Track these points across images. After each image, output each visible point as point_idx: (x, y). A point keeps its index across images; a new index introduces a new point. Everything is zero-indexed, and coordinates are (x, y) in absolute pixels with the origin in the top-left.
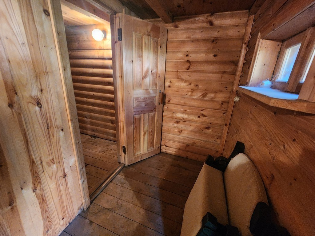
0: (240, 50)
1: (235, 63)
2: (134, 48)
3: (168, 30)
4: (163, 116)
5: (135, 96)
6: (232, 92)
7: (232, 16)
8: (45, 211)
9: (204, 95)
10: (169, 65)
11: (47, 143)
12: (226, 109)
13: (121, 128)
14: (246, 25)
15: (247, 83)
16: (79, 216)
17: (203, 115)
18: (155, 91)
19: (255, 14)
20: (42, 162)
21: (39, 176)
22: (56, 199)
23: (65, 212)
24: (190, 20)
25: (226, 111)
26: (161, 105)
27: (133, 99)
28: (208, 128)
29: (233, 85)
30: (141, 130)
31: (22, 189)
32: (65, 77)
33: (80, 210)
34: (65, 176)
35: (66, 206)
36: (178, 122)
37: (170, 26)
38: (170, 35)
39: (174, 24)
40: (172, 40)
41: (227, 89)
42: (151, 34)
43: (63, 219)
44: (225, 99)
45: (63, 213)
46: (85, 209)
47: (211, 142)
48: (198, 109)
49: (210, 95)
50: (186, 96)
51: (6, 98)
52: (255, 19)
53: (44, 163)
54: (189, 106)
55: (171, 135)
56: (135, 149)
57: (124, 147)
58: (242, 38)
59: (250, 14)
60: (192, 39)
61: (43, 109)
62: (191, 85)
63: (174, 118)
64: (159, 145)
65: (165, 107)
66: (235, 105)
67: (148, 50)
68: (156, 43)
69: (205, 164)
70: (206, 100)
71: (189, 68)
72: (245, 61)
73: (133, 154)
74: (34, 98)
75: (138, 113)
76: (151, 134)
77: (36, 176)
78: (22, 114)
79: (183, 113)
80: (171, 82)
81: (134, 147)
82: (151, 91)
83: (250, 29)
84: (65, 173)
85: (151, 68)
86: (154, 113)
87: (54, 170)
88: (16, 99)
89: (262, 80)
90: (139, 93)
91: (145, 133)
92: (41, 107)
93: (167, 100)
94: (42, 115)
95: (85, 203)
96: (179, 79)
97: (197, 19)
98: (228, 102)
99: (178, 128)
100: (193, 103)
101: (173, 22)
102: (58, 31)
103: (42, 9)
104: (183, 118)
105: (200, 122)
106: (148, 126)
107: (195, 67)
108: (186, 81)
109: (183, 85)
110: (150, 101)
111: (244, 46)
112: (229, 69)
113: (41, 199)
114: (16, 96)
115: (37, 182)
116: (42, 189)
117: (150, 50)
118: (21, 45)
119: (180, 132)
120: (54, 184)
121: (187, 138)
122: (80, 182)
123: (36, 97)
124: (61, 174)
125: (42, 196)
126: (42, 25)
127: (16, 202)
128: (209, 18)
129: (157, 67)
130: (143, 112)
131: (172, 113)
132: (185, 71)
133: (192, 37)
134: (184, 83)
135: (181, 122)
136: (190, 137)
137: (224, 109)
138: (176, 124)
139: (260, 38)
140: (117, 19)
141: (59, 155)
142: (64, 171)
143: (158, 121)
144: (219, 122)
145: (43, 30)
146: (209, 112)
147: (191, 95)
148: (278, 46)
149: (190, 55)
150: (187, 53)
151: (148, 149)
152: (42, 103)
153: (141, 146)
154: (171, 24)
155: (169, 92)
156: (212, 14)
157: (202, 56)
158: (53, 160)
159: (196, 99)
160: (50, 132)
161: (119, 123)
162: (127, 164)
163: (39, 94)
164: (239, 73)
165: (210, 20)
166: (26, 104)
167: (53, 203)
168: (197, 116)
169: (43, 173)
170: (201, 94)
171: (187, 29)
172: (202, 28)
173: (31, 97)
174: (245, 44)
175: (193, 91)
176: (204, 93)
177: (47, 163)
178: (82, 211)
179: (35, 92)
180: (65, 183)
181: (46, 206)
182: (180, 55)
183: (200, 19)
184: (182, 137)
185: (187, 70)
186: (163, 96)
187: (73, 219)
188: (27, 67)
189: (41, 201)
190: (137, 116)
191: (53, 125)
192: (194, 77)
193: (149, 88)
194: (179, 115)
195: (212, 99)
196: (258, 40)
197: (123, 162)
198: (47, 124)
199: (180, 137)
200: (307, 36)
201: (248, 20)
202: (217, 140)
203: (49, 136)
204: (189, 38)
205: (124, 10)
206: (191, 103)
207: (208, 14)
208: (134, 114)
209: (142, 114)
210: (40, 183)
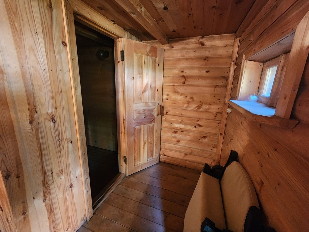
0: (229, 67)
1: (226, 78)
2: (135, 66)
3: (164, 50)
4: (161, 127)
5: (135, 109)
6: (225, 103)
7: (221, 38)
8: (52, 221)
9: (199, 107)
10: (166, 80)
11: (58, 154)
12: (220, 119)
13: (123, 138)
14: (233, 45)
15: (237, 97)
16: (82, 227)
17: (199, 125)
18: (154, 104)
19: (240, 37)
20: (52, 173)
21: (49, 187)
22: (63, 209)
23: (69, 223)
24: (184, 41)
25: (221, 121)
26: (160, 116)
27: (134, 112)
28: (204, 137)
29: (225, 98)
30: (141, 140)
31: (34, 198)
32: (76, 96)
33: (83, 221)
34: (71, 186)
35: (71, 217)
36: (176, 132)
37: (166, 47)
38: (167, 54)
39: (169, 45)
40: (169, 58)
41: (220, 101)
42: (150, 54)
43: (67, 230)
44: (219, 110)
45: (68, 223)
46: (88, 220)
47: (207, 151)
48: (194, 119)
49: (205, 107)
50: (183, 108)
51: (28, 116)
52: (241, 41)
53: (54, 174)
54: (185, 117)
55: (170, 145)
56: (136, 159)
57: (125, 158)
58: (231, 57)
59: (236, 37)
60: (186, 58)
61: (56, 124)
62: (187, 98)
63: (172, 129)
64: (158, 155)
65: (163, 118)
66: (228, 115)
67: (148, 68)
68: (154, 61)
69: (202, 173)
70: (201, 112)
71: (184, 82)
72: (234, 77)
73: (133, 164)
74: (50, 114)
75: (138, 124)
76: (151, 144)
77: (46, 186)
78: (39, 130)
79: (180, 123)
80: (168, 95)
81: (134, 156)
82: (150, 104)
83: (236, 50)
84: (71, 183)
85: (150, 84)
86: (153, 124)
87: (62, 180)
88: (36, 116)
89: (249, 95)
90: (139, 106)
91: (145, 143)
92: (54, 123)
93: (165, 111)
94: (55, 129)
95: (88, 214)
96: (176, 92)
97: (190, 40)
98: (222, 113)
99: (176, 137)
100: (189, 114)
101: (169, 43)
102: (72, 58)
103: (61, 42)
104: (180, 128)
105: (197, 131)
106: (148, 136)
107: (190, 82)
108: (182, 94)
109: (180, 97)
110: (149, 113)
111: (233, 63)
112: (221, 83)
113: (50, 209)
114: (35, 113)
115: (47, 193)
116: (50, 199)
117: (149, 68)
118: (43, 71)
119: (178, 142)
120: (61, 194)
121: (184, 147)
122: (85, 192)
123: (51, 114)
124: (68, 184)
125: (50, 206)
126: (60, 54)
127: (28, 212)
128: (201, 40)
129: (155, 82)
130: (142, 123)
131: (170, 124)
132: (182, 86)
133: (186, 55)
134: (180, 96)
135: (179, 132)
136: (188, 146)
137: (219, 120)
138: (174, 134)
139: (244, 59)
140: (120, 42)
141: (67, 166)
142: (71, 182)
143: (157, 132)
144: (214, 131)
145: (61, 58)
146: (204, 122)
147: (187, 107)
148: (261, 66)
149: (185, 71)
150: (182, 70)
151: (147, 159)
152: (56, 120)
153: (141, 156)
154: (167, 45)
155: (166, 104)
156: (203, 37)
157: (196, 72)
158: (62, 171)
159: (193, 110)
160: (61, 144)
161: (121, 134)
162: (128, 175)
163: (54, 111)
164: (230, 87)
165: (202, 42)
166: (43, 120)
167: (60, 213)
168: (193, 126)
169: (53, 183)
170: (196, 106)
171: (182, 49)
172: (195, 48)
173: (47, 113)
174: (233, 61)
175: (188, 103)
176: (199, 105)
177: (57, 174)
178: (85, 222)
179: (51, 110)
180: (71, 193)
181: (53, 216)
182: (176, 71)
183: (193, 40)
184: (181, 147)
185: (183, 84)
186: (162, 108)
187: (77, 230)
188: (46, 89)
189: (49, 211)
190: (137, 127)
191: (63, 138)
192: (189, 90)
193: (148, 101)
194: (177, 126)
195: (206, 110)
196: (243, 60)
197: (124, 173)
198: (59, 138)
199: (178, 146)
200: (281, 62)
201: (234, 41)
202: (213, 149)
203: (59, 148)
204: (183, 56)
205: (126, 35)
206: (188, 114)
207: (200, 37)
208: (135, 125)
209: (142, 125)
210: (50, 193)
